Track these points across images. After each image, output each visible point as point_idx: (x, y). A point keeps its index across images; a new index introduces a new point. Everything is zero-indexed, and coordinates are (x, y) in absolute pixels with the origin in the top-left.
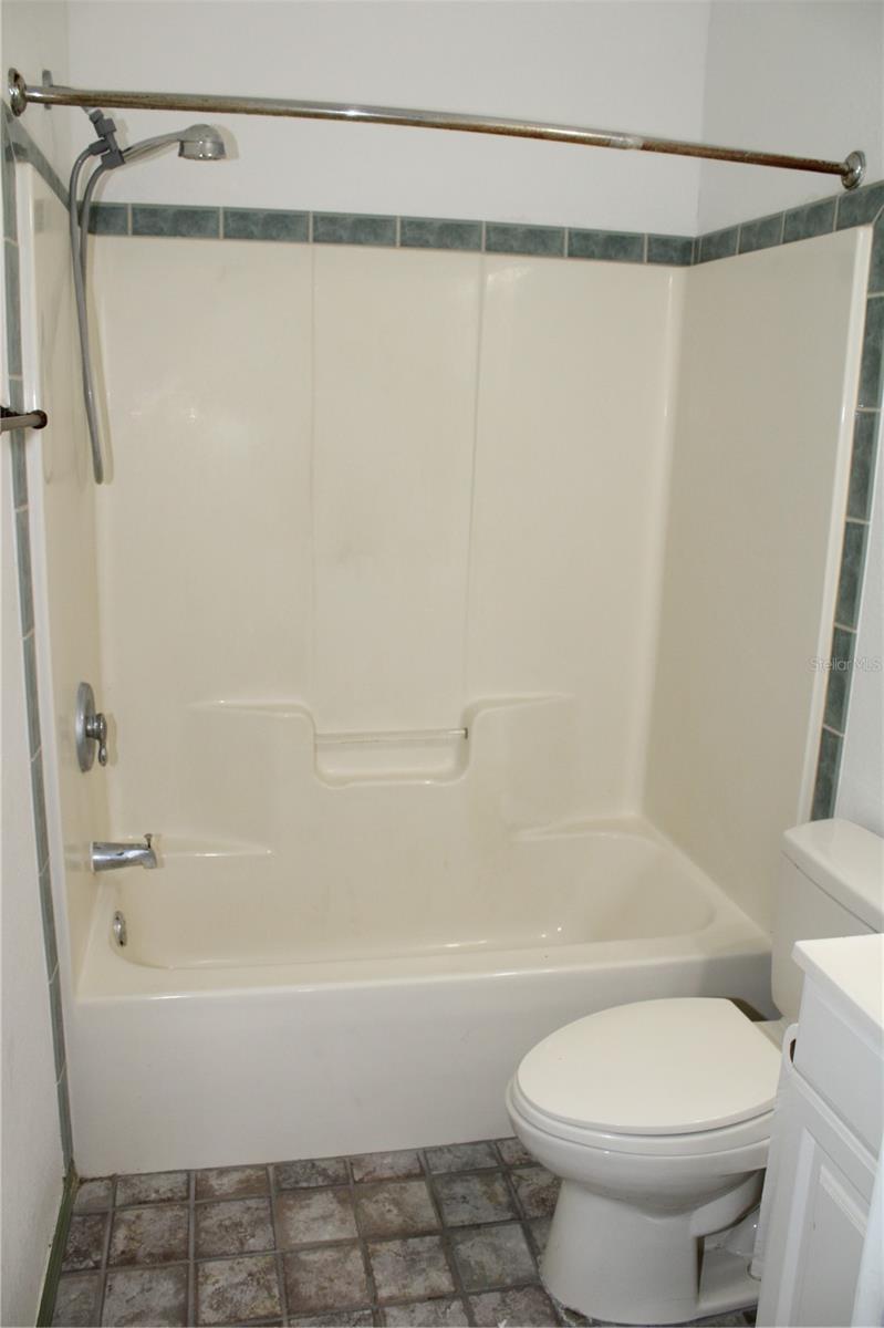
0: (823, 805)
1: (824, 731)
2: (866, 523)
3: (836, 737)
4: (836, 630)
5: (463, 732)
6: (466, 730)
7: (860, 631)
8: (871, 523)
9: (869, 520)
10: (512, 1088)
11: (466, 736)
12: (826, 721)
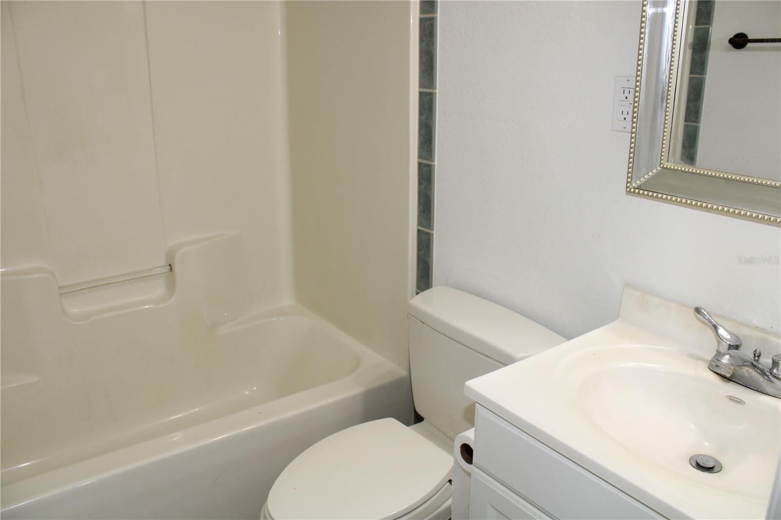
0: (424, 280)
1: (419, 231)
2: (434, 91)
3: (429, 234)
4: (420, 164)
5: (169, 267)
6: (170, 265)
7: (437, 163)
8: (437, 91)
9: (436, 89)
10: (265, 513)
11: (171, 269)
12: (419, 224)
